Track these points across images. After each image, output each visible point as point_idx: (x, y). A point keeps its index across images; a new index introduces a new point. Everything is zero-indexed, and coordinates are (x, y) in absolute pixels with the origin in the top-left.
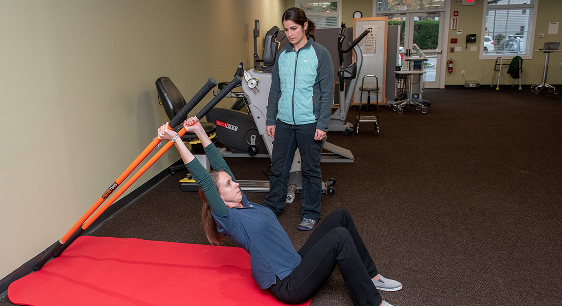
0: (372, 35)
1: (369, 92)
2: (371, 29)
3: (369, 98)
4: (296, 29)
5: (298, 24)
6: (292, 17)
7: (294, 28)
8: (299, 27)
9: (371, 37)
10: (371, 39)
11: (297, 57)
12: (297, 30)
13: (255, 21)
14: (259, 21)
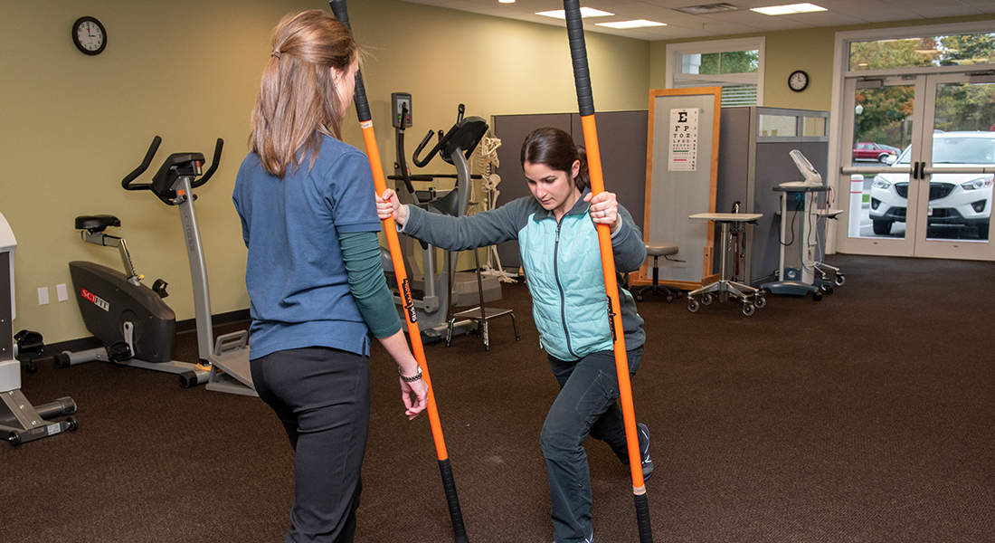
0: (686, 128)
1: (656, 258)
2: (686, 114)
3: (656, 271)
4: (553, 180)
5: (558, 169)
6: (543, 155)
7: (551, 178)
8: (561, 177)
9: (685, 134)
10: (685, 138)
11: (559, 232)
12: (557, 183)
13: (393, 94)
14: (410, 95)
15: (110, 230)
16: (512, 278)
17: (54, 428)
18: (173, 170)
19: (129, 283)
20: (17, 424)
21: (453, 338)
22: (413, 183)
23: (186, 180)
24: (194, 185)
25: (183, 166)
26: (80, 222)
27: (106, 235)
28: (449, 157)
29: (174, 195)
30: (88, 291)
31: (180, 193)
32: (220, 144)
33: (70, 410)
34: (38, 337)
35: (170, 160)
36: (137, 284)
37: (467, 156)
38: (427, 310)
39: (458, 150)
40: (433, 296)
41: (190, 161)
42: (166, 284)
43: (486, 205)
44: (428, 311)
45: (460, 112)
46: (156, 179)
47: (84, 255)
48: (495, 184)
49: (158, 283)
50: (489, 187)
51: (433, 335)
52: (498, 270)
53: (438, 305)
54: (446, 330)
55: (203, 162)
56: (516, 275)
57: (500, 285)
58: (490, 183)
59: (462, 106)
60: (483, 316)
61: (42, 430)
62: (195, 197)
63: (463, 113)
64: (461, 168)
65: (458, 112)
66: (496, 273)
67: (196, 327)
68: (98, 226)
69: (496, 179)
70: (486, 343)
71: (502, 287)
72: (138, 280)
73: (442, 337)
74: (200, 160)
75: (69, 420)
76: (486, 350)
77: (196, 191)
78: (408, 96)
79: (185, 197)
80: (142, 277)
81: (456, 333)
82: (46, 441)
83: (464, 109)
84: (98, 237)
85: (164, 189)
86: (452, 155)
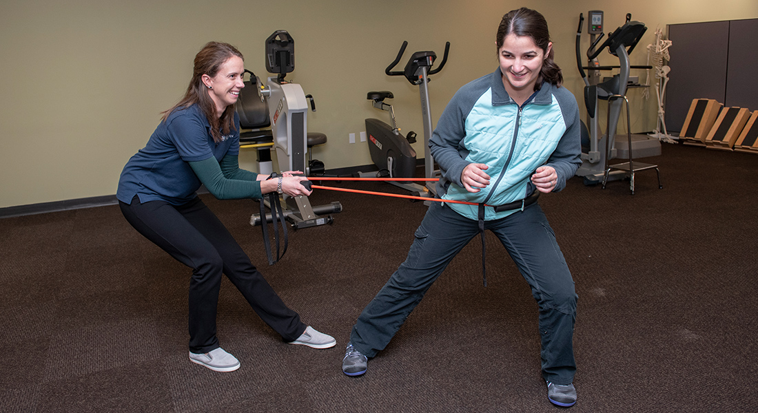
13: (589, 12)
14: (602, 12)
15: (386, 100)
16: (674, 140)
17: (320, 221)
18: (416, 63)
19: (393, 133)
20: (300, 216)
21: (608, 183)
22: (584, 70)
23: (424, 69)
24: (429, 73)
25: (421, 59)
26: (370, 96)
27: (384, 103)
28: (615, 52)
29: (416, 78)
30: (373, 137)
31: (420, 78)
32: (448, 45)
33: (337, 210)
34: (321, 164)
35: (414, 57)
36: (397, 134)
37: (629, 52)
38: (590, 161)
39: (622, 47)
40: (596, 151)
41: (426, 57)
42: (416, 135)
43: (657, 88)
44: (592, 162)
45: (627, 19)
46: (406, 69)
47: (372, 115)
48: (666, 73)
49: (411, 133)
50: (661, 75)
51: (593, 180)
52: (663, 133)
53: (599, 158)
54: (602, 177)
55: (434, 58)
56: (678, 138)
57: (660, 145)
58: (662, 72)
59: (629, 15)
60: (631, 168)
61: (313, 221)
62: (429, 80)
63: (629, 20)
64: (623, 61)
65: (625, 20)
66: (661, 136)
67: (424, 164)
68: (379, 98)
69: (666, 69)
70: (632, 188)
71: (662, 146)
72: (398, 131)
73: (600, 181)
74: (432, 56)
75: (329, 217)
76: (631, 194)
77: (430, 76)
78: (601, 13)
79: (422, 80)
80: (399, 129)
81: (611, 179)
82: (314, 228)
83: (630, 17)
84: (379, 104)
85: (411, 75)
86: (617, 50)
